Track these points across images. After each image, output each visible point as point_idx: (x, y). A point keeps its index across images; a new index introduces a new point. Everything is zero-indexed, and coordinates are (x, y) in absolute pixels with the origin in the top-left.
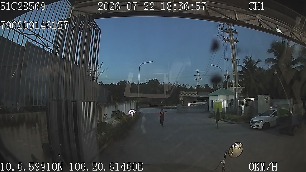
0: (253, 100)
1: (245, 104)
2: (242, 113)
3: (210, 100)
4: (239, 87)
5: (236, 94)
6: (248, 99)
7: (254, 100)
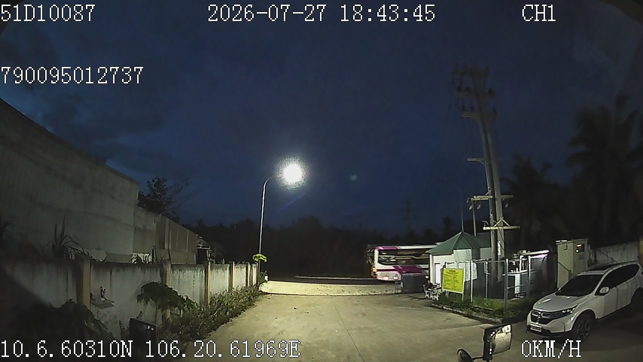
0: (543, 256)
1: (522, 270)
2: (516, 293)
4: (505, 228)
5: (499, 245)
6: (531, 256)
7: (547, 255)
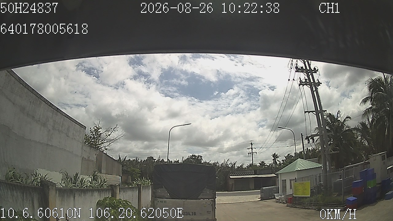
3: (280, 180)
4: (331, 153)
5: (328, 164)
